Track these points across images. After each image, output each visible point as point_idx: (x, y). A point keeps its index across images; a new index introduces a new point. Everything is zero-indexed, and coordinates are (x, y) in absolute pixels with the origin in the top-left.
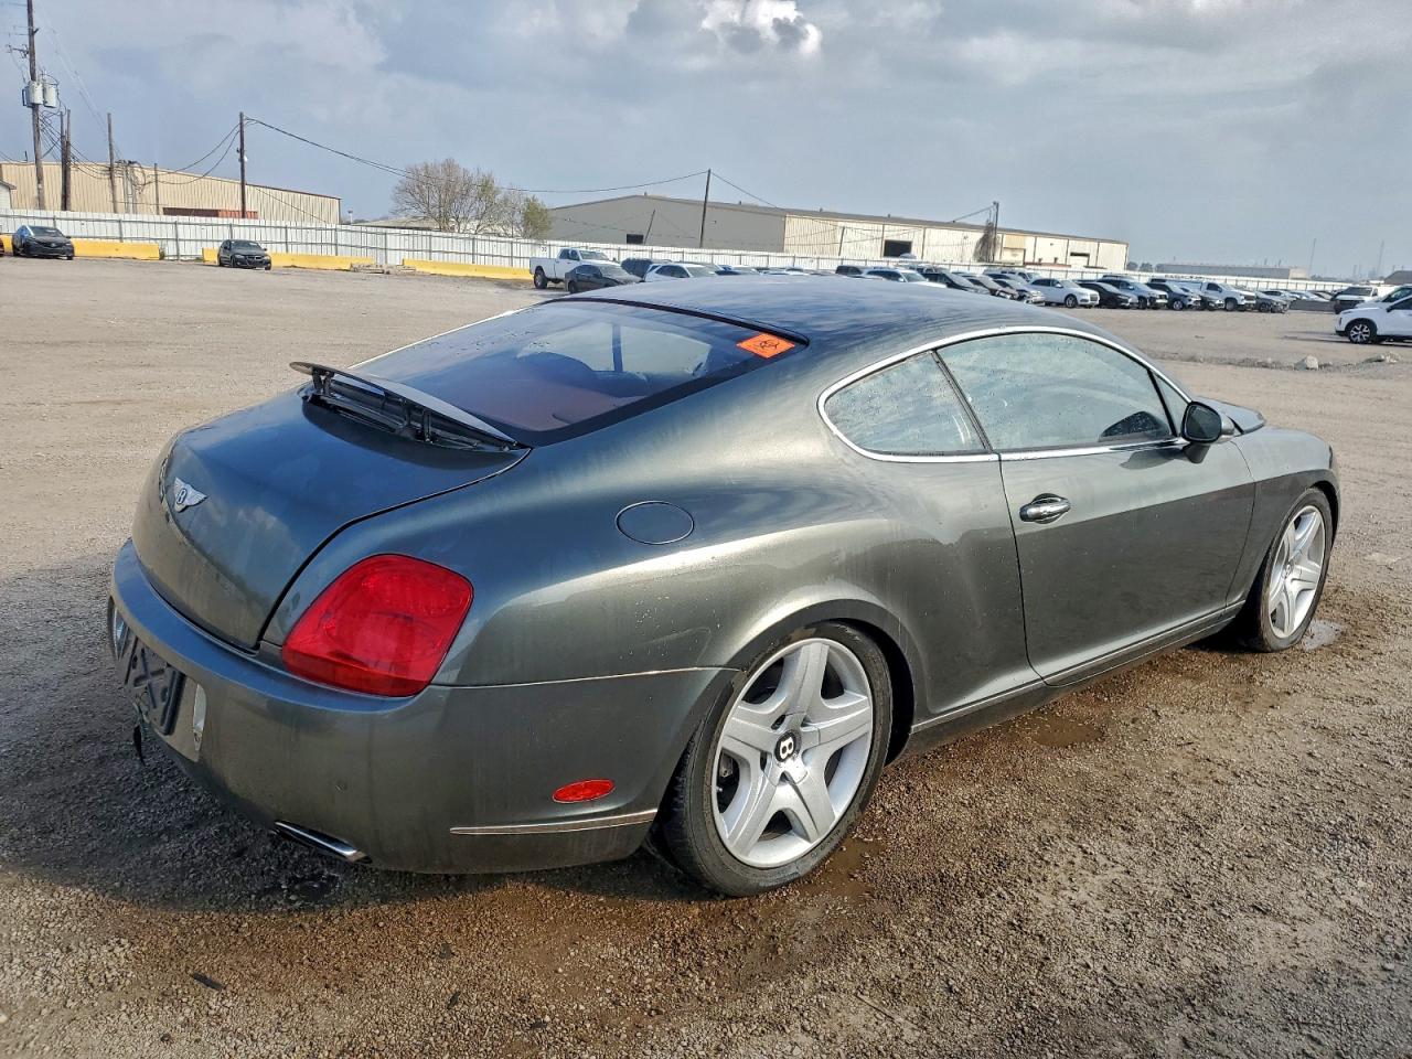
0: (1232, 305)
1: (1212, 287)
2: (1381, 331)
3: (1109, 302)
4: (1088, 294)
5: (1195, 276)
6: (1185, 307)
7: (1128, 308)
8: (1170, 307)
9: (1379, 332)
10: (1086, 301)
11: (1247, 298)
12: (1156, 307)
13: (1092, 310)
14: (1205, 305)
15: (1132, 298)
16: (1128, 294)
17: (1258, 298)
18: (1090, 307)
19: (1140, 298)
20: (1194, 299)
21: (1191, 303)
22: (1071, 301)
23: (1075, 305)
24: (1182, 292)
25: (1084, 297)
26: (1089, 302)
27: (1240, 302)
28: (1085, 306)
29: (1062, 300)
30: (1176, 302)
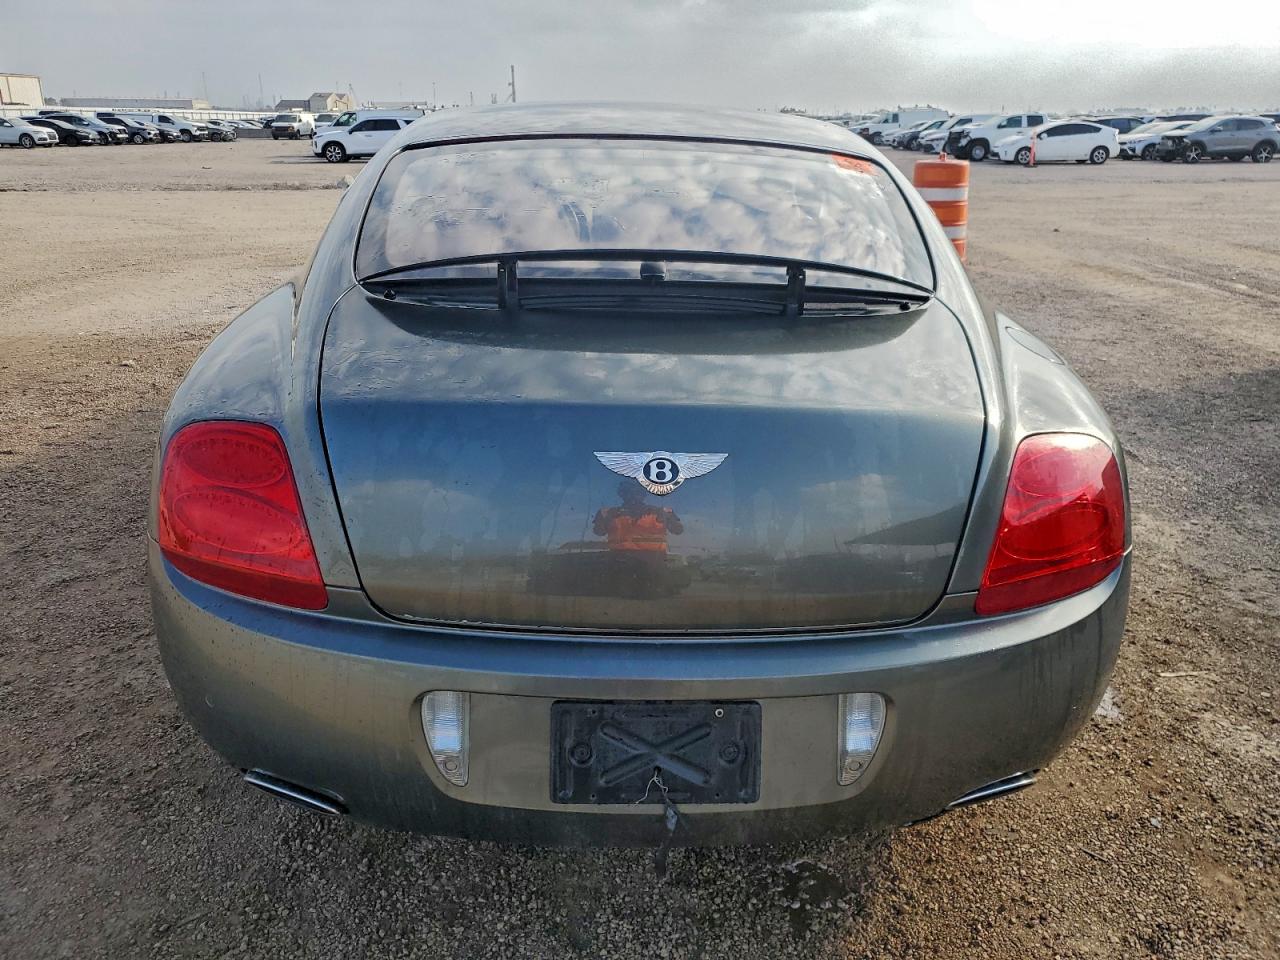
0: (187, 136)
1: (163, 119)
2: (349, 151)
3: (70, 139)
4: (44, 132)
5: (142, 109)
6: (146, 141)
7: (90, 144)
8: (130, 141)
9: (348, 152)
10: (45, 139)
11: (200, 129)
12: (118, 142)
13: (53, 149)
14: (164, 138)
15: (93, 135)
16: (88, 130)
17: (207, 128)
18: (50, 145)
19: (100, 133)
20: (153, 132)
21: (151, 136)
22: (26, 141)
23: (34, 145)
24: (138, 126)
25: (40, 136)
26: (49, 141)
27: (194, 133)
28: (44, 146)
29: (16, 140)
30: (135, 136)
